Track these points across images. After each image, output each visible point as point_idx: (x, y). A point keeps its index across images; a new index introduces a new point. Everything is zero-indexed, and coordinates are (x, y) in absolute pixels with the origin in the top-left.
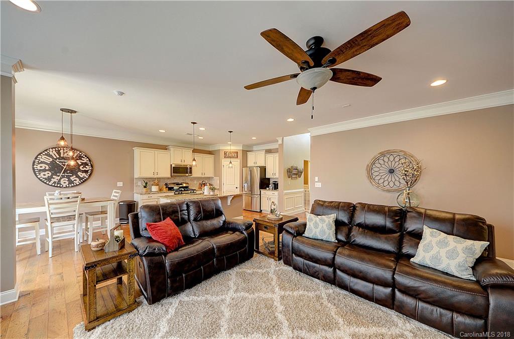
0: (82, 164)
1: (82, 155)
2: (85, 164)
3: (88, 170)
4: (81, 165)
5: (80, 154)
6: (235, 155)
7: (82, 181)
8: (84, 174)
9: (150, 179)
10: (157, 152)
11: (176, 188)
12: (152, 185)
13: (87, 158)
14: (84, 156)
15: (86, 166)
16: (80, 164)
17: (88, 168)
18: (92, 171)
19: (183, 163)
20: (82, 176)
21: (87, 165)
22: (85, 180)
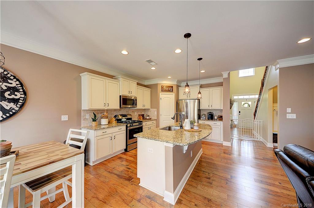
0: (9, 89)
1: (9, 75)
2: (14, 90)
3: (19, 99)
4: (6, 91)
5: (5, 73)
6: (170, 89)
7: (8, 115)
8: (12, 105)
9: (99, 111)
10: (108, 81)
11: (124, 119)
12: (102, 118)
13: (18, 80)
14: (12, 78)
15: (16, 93)
16: (5, 88)
17: (18, 95)
18: (25, 100)
19: (130, 95)
20: (8, 108)
21: (18, 91)
22: (14, 114)
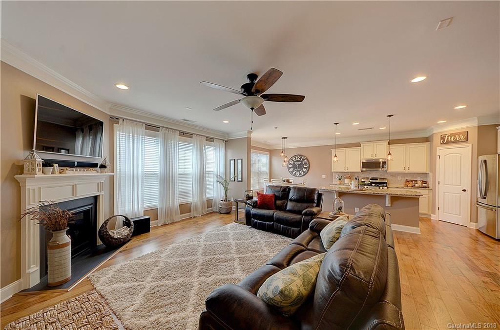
3: (307, 167)
6: (461, 138)
8: (305, 170)
9: (344, 174)
10: (348, 149)
12: (345, 178)
13: (307, 160)
16: (304, 164)
19: (374, 158)
21: (307, 164)
22: (306, 173)
